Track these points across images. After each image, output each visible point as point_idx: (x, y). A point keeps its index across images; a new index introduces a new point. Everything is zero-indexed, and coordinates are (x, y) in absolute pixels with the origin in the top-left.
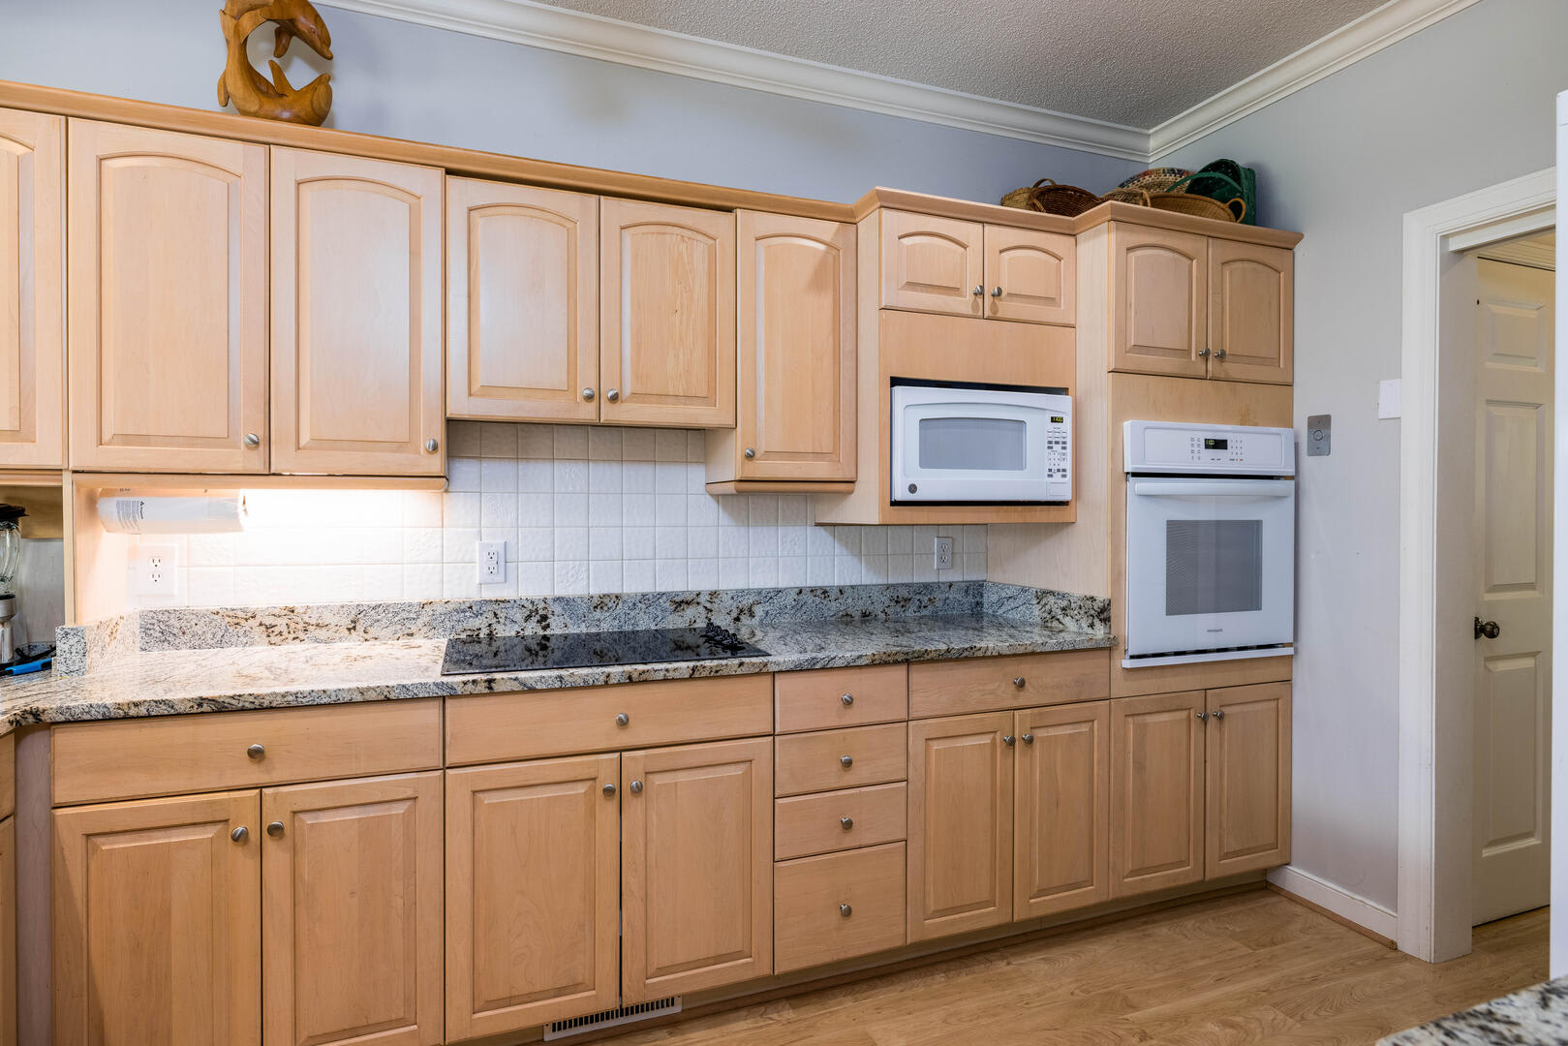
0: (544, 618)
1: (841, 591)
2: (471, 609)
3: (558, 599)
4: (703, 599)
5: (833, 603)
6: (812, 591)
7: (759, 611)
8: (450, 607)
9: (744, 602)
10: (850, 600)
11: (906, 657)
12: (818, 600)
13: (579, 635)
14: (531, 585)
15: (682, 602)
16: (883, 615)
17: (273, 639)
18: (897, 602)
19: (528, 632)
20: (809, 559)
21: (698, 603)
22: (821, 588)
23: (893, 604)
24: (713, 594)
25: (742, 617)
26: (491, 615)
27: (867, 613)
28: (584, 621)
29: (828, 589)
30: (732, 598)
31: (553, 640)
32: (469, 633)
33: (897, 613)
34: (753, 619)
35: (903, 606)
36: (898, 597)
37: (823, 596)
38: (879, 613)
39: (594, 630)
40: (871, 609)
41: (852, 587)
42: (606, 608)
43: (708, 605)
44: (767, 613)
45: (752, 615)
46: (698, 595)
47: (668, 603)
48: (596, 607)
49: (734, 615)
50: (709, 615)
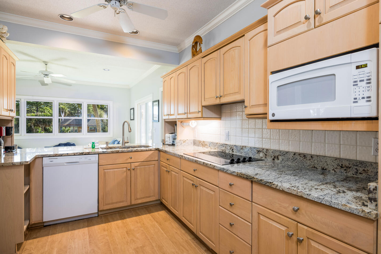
0: (233, 150)
1: (312, 157)
2: (223, 145)
3: (235, 146)
5: (308, 161)
6: (299, 155)
7: (280, 158)
8: (220, 144)
9: (276, 154)
10: (316, 161)
12: (302, 159)
13: (238, 155)
14: (232, 142)
15: (259, 151)
16: (333, 172)
17: (203, 146)
18: (342, 167)
19: (230, 153)
20: (301, 142)
21: (263, 152)
22: (303, 154)
23: (339, 167)
24: (267, 150)
25: (275, 159)
26: (225, 147)
27: (325, 169)
28: (239, 152)
29: (306, 155)
30: (272, 152)
31: (234, 155)
32: (222, 150)
33: (341, 172)
34: (278, 161)
35: (345, 170)
36: (342, 165)
37: (304, 157)
38: (331, 170)
39: (241, 155)
40: (326, 167)
41: (317, 156)
42: (243, 149)
43: (266, 153)
44: (283, 159)
45: (278, 159)
46: (263, 149)
47: (256, 151)
48: (241, 149)
49: (273, 158)
50: (266, 156)
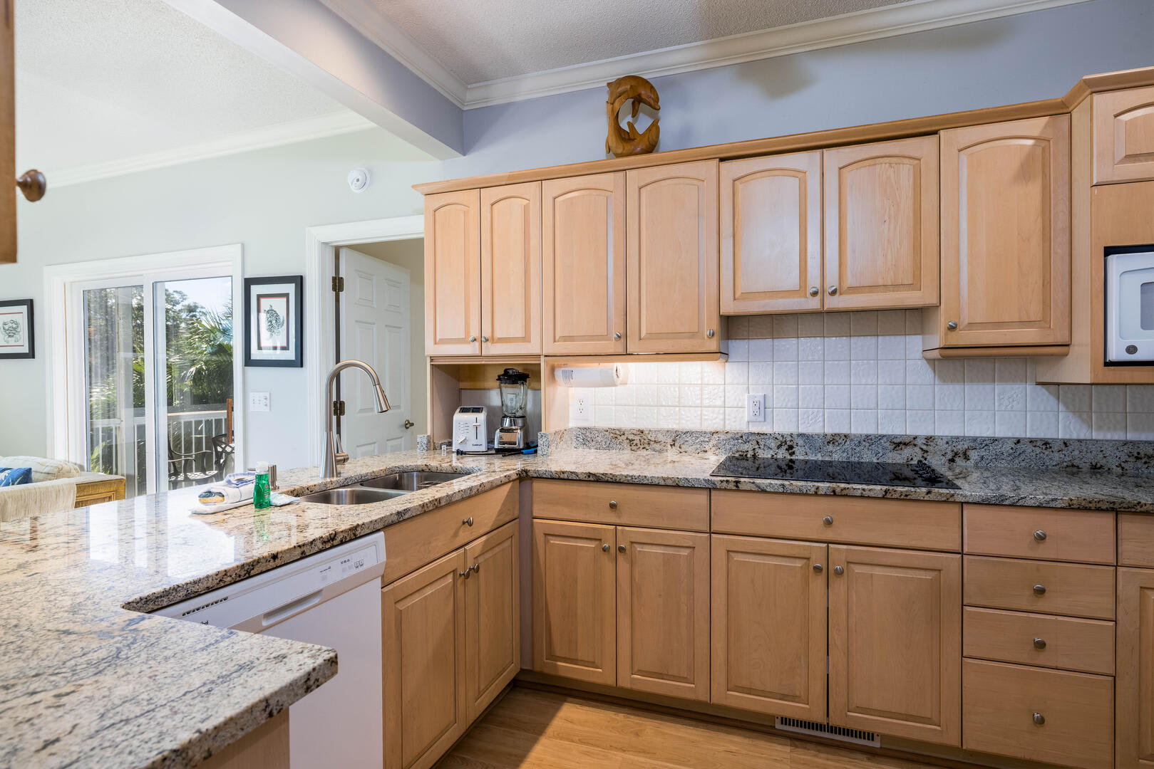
0: (791, 447)
1: (1065, 444)
2: (743, 437)
3: (801, 435)
4: (919, 442)
5: (1057, 454)
6: (1031, 442)
7: (974, 455)
8: (729, 436)
9: (959, 447)
10: (1076, 453)
11: (1112, 505)
12: (1038, 450)
13: (816, 461)
14: (782, 425)
15: (901, 443)
16: (1119, 470)
17: (634, 448)
18: (1137, 458)
19: (780, 456)
20: (1028, 414)
21: (915, 445)
22: (1041, 440)
23: (1132, 459)
24: (929, 439)
25: (957, 459)
26: (755, 443)
27: (1099, 465)
28: (820, 452)
29: (1050, 441)
30: (947, 443)
31: (797, 463)
32: (740, 453)
33: (1138, 469)
34: (968, 462)
35: (1145, 463)
36: (1139, 453)
37: (1044, 447)
38: (1114, 467)
39: (827, 459)
40: (1103, 462)
41: (1080, 441)
42: (837, 444)
43: (924, 447)
44: (982, 457)
45: (966, 458)
46: (914, 439)
47: (888, 444)
48: (829, 442)
49: (949, 456)
50: (925, 455)
